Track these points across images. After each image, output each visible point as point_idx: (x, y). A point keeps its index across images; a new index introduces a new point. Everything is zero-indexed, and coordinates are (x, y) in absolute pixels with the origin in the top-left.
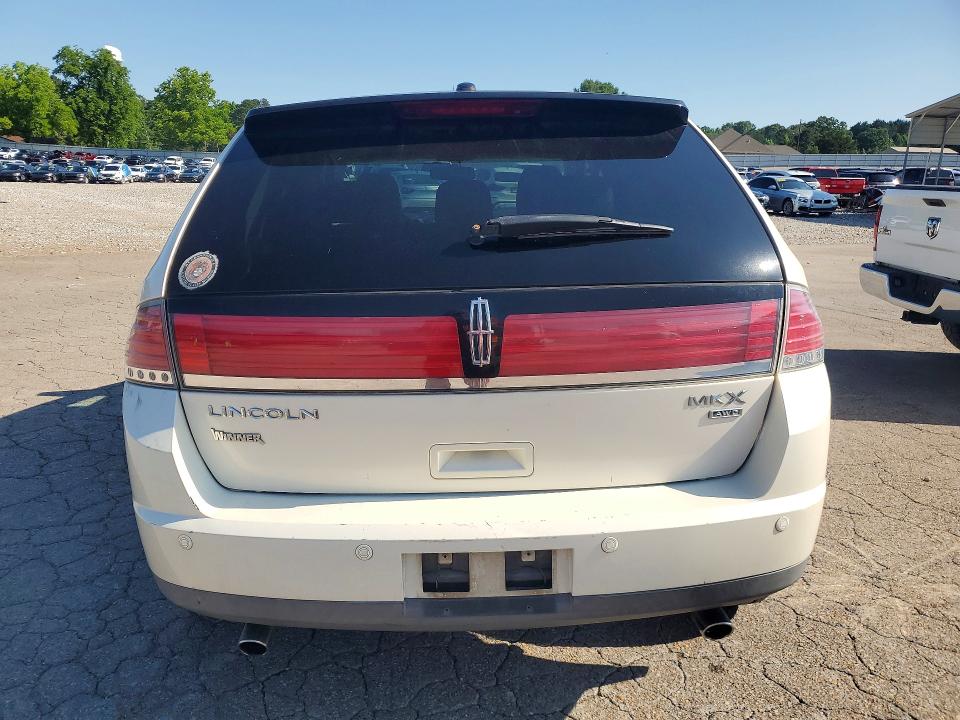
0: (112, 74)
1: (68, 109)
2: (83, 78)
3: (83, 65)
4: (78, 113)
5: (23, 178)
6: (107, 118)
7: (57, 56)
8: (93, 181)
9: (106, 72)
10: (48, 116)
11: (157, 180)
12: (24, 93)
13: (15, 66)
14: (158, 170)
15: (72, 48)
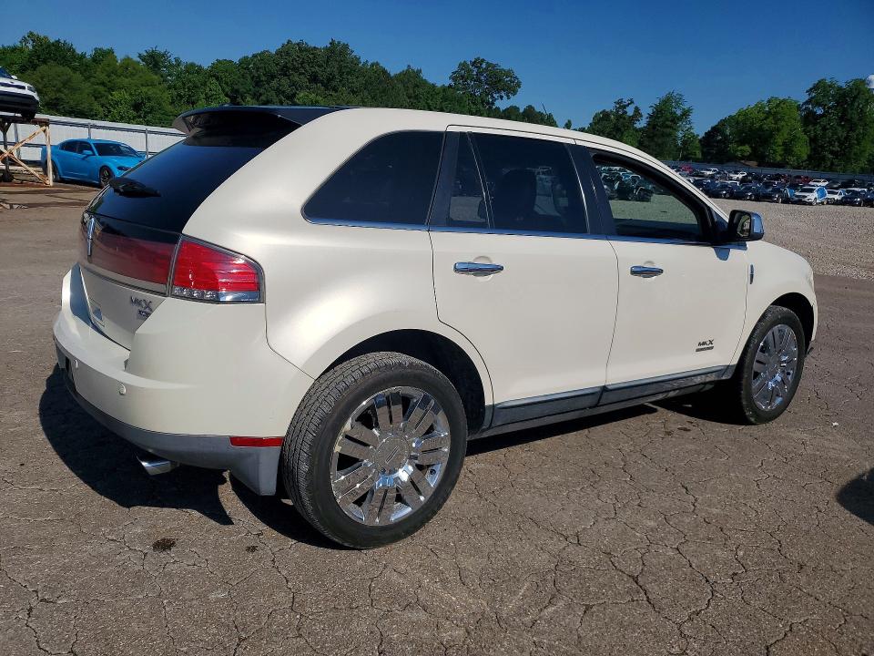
0: (860, 103)
1: (805, 137)
2: (829, 108)
3: (833, 96)
4: (813, 140)
5: (728, 196)
6: (841, 144)
7: (811, 89)
8: (787, 201)
9: (854, 101)
10: (784, 144)
11: (852, 204)
12: (769, 124)
13: (769, 101)
14: (857, 194)
15: (828, 81)
